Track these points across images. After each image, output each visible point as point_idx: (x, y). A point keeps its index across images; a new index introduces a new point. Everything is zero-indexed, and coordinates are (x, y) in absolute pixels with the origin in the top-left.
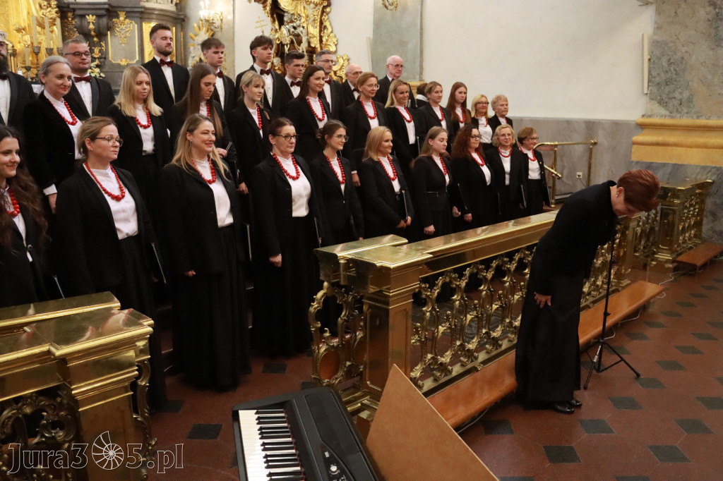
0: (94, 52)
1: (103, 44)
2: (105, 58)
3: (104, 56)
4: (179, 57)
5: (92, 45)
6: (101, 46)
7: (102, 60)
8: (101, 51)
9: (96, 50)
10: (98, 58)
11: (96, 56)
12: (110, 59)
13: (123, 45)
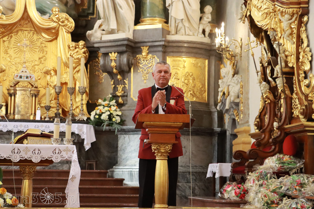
0: (118, 91)
1: (126, 82)
2: (127, 96)
3: (126, 94)
4: (212, 93)
5: (117, 83)
6: (124, 84)
7: (125, 98)
8: (124, 89)
9: (120, 88)
10: (121, 96)
11: (119, 94)
12: (132, 96)
13: (145, 81)
